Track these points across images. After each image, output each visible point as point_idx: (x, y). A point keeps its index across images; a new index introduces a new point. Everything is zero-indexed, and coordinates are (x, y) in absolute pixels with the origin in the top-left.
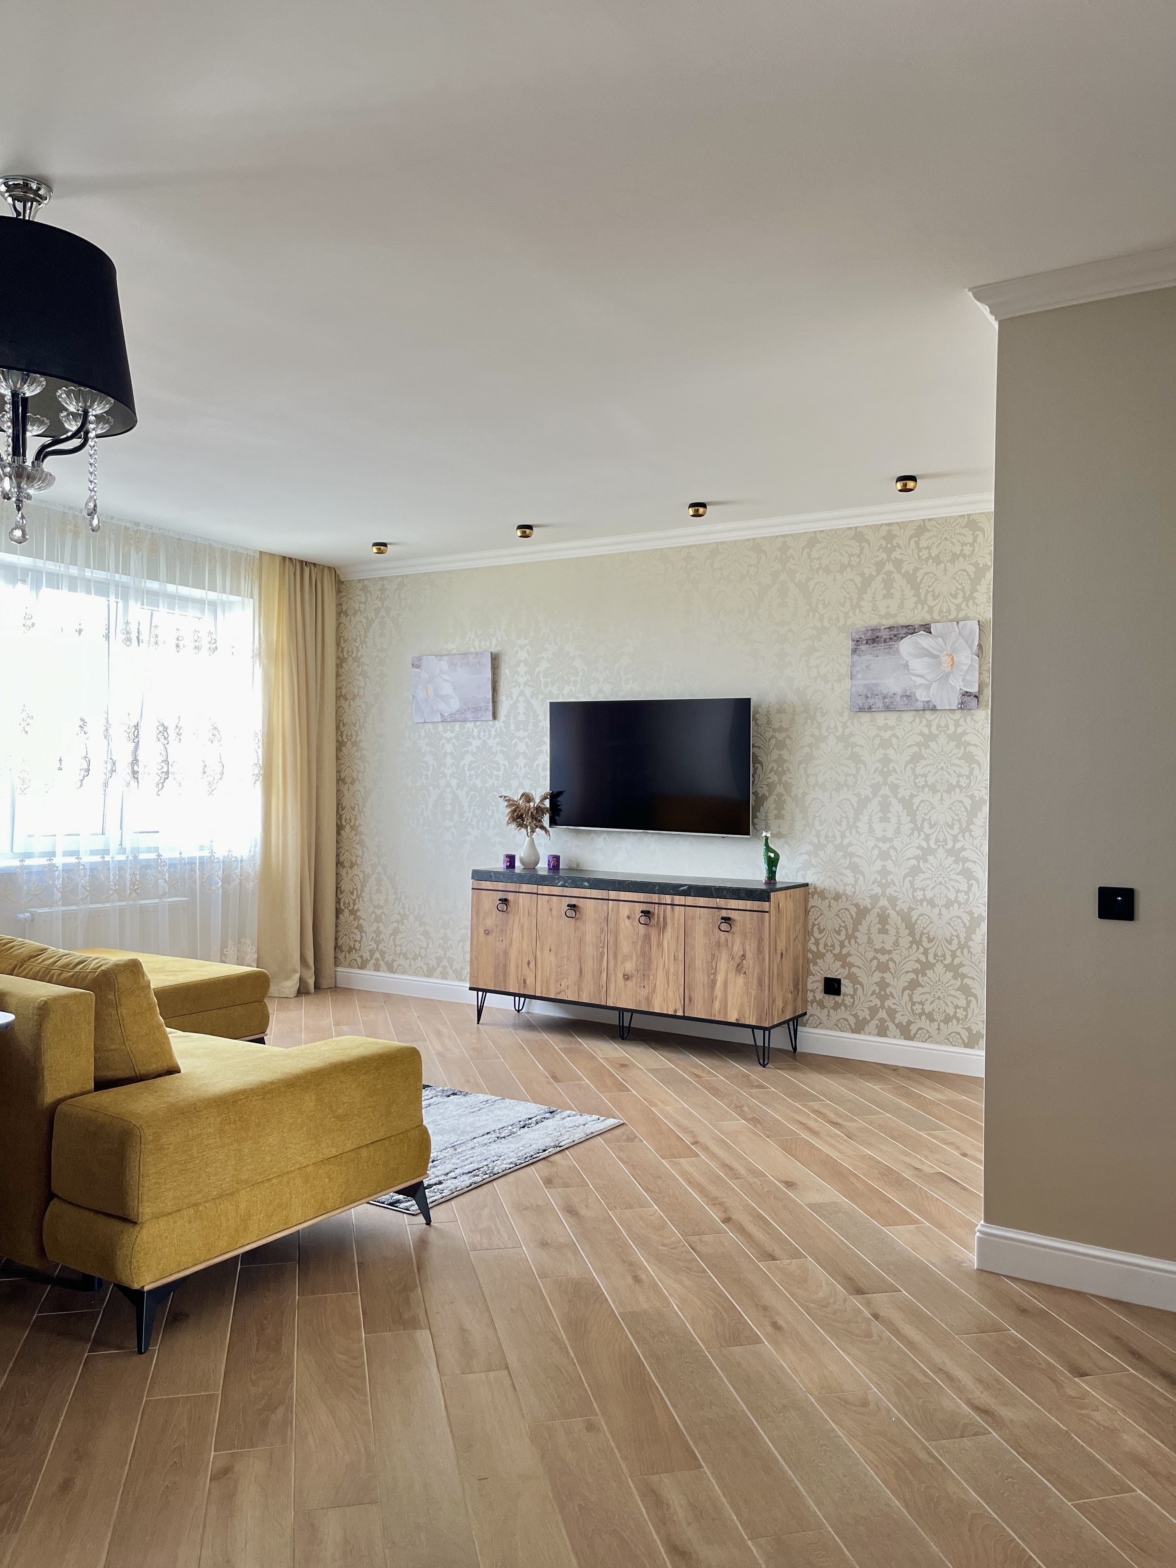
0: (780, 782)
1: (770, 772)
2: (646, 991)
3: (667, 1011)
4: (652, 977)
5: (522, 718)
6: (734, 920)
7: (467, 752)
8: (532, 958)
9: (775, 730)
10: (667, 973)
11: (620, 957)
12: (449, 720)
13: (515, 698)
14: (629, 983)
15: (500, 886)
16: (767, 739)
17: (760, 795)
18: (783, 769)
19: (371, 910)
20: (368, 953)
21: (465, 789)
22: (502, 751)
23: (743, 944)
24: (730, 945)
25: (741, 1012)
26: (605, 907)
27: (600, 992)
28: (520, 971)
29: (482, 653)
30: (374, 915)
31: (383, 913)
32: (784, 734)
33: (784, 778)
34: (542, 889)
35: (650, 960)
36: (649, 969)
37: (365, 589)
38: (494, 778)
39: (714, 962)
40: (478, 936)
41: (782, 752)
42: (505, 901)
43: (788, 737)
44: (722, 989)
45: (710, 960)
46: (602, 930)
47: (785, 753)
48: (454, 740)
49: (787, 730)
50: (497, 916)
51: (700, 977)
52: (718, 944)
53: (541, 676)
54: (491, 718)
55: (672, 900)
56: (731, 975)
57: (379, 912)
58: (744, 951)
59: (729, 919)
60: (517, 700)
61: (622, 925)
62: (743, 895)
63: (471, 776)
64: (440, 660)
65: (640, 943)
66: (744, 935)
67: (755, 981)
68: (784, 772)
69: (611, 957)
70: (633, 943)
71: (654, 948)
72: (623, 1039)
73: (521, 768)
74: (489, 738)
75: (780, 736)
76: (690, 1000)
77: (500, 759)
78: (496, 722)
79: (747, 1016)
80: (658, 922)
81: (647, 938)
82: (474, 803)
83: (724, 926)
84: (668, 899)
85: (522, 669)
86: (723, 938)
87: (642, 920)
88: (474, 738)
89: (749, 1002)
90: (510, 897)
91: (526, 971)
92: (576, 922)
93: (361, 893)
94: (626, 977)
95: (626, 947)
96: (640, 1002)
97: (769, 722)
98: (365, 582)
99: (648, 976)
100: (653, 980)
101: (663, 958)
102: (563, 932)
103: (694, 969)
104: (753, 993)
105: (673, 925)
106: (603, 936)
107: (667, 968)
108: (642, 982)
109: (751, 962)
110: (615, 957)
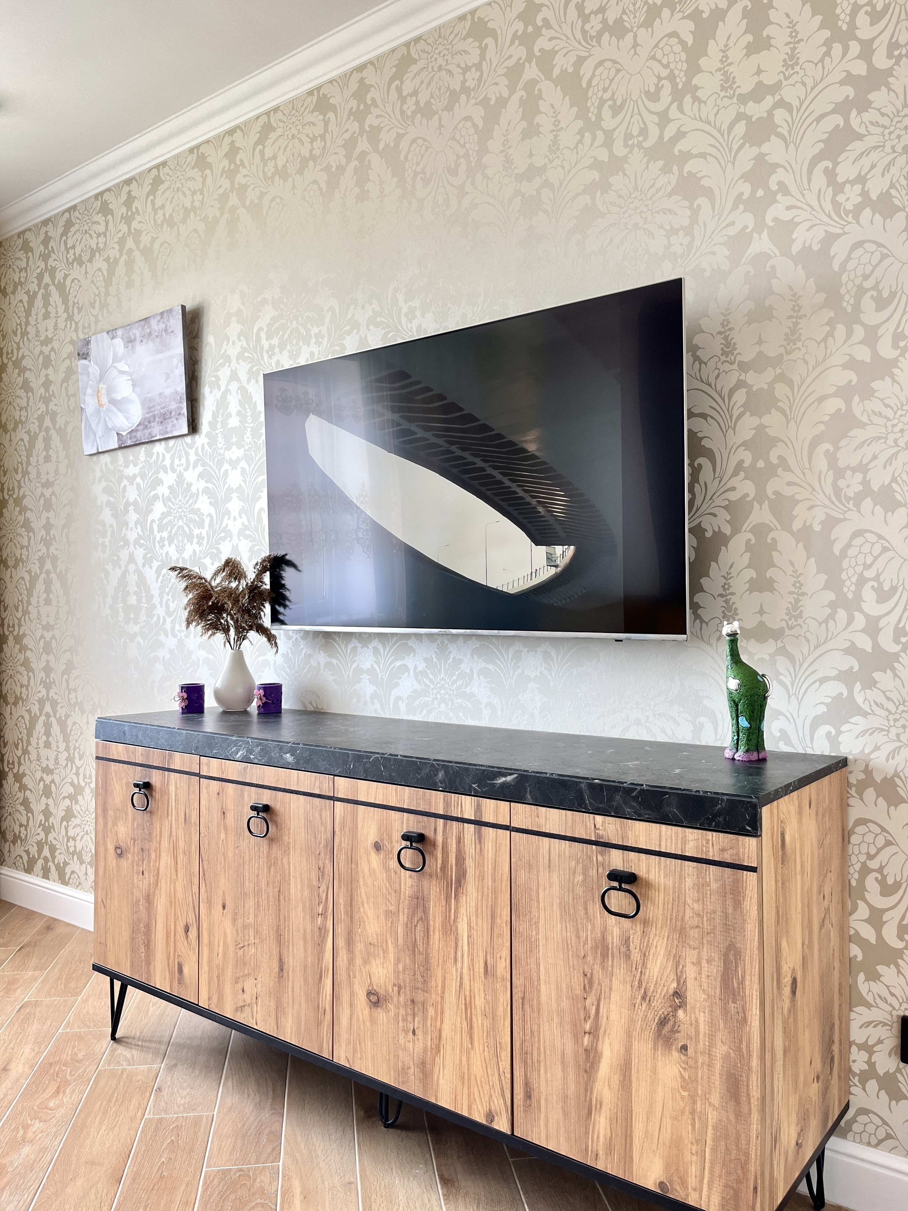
0: (761, 496)
1: (735, 474)
2: (419, 1046)
4: (431, 1011)
5: (234, 422)
6: (648, 885)
7: (156, 497)
8: (192, 919)
9: (743, 367)
11: (359, 947)
12: (129, 443)
13: (223, 388)
14: (381, 1015)
15: (138, 754)
16: (725, 392)
18: (768, 462)
19: (38, 775)
20: (36, 848)
21: (155, 564)
22: (206, 491)
23: (678, 963)
24: (636, 955)
25: (675, 1168)
26: (327, 814)
27: (319, 1024)
28: (172, 944)
29: (170, 311)
30: (42, 783)
31: (53, 781)
32: (770, 374)
33: (773, 486)
34: (208, 765)
35: (427, 965)
36: (425, 986)
37: (26, 248)
38: (195, 540)
39: (592, 1000)
40: (105, 859)
41: (766, 420)
42: (146, 787)
44: (616, 1079)
45: (578, 991)
46: (321, 871)
47: (773, 422)
48: (138, 480)
49: (777, 361)
50: (134, 819)
51: (555, 1038)
52: (602, 950)
53: (263, 335)
54: (185, 430)
55: (478, 809)
56: (642, 1047)
57: (48, 779)
58: (681, 981)
59: (633, 878)
60: (227, 391)
61: (364, 867)
62: (674, 810)
63: (162, 539)
64: (113, 338)
65: (403, 918)
66: (680, 931)
67: (717, 1081)
68: (771, 471)
69: (341, 942)
70: (388, 913)
71: (436, 937)
72: (387, 1126)
73: (235, 519)
74: (186, 469)
75: (760, 380)
76: (528, 1096)
77: (204, 504)
78: (197, 437)
79: (692, 1181)
80: (444, 867)
81: (419, 903)
82: (167, 590)
83: (619, 900)
84: (466, 805)
85: (234, 329)
86: (616, 932)
87: (408, 856)
88: (166, 472)
89: (700, 1141)
90: (156, 778)
91: (182, 946)
92: (270, 846)
93: (27, 747)
94: (374, 999)
95: (372, 921)
96: (404, 1070)
97: (728, 348)
98: (27, 235)
99: (423, 1004)
100: (436, 1019)
101: (459, 965)
102: (246, 867)
103: (539, 1010)
104: (712, 1117)
105: (481, 877)
106: (323, 887)
107: (468, 994)
108: (410, 1019)
109: (703, 1019)
110: (350, 943)
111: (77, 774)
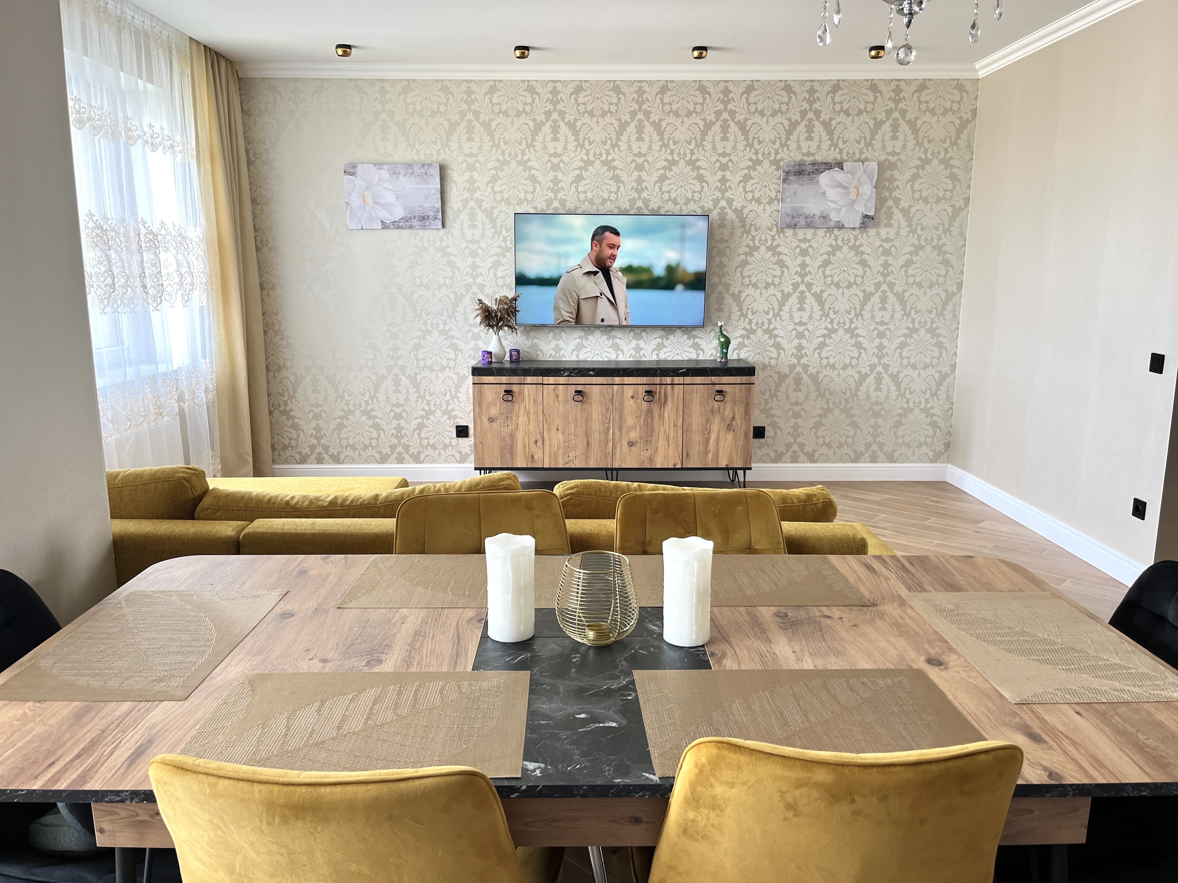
1: (713, 275)
2: (649, 452)
3: (667, 465)
4: (654, 442)
6: (726, 392)
8: (539, 437)
10: (668, 437)
11: (625, 430)
12: (392, 227)
14: (634, 448)
15: (504, 379)
18: (723, 272)
23: (733, 409)
24: (722, 410)
25: (730, 459)
26: (610, 390)
27: (606, 458)
28: (527, 449)
29: (429, 164)
30: (311, 413)
31: (322, 411)
34: (548, 380)
35: (652, 429)
36: (652, 435)
37: (272, 89)
39: (708, 425)
40: (481, 424)
44: (715, 444)
45: (705, 424)
46: (607, 409)
49: (727, 241)
50: (501, 406)
51: (696, 437)
52: (712, 411)
54: (441, 226)
55: (673, 380)
56: (722, 433)
57: (317, 410)
58: (734, 414)
59: (722, 391)
61: (627, 404)
62: (733, 373)
64: (380, 169)
65: (643, 417)
66: (734, 402)
67: (742, 435)
68: (724, 275)
69: (616, 430)
70: (637, 417)
71: (656, 419)
75: (722, 246)
78: (446, 230)
79: (735, 461)
80: (659, 399)
81: (650, 412)
83: (718, 398)
84: (668, 380)
86: (717, 406)
87: (646, 398)
89: (737, 451)
90: (515, 388)
91: (533, 449)
92: (583, 404)
93: (293, 394)
94: (631, 444)
95: (630, 421)
96: (643, 461)
98: (273, 81)
99: (651, 441)
100: (655, 444)
101: (664, 426)
102: (570, 413)
103: (691, 432)
104: (740, 444)
105: (673, 400)
106: (608, 414)
107: (667, 433)
108: (645, 446)
109: (739, 422)
110: (620, 429)
111: (347, 404)
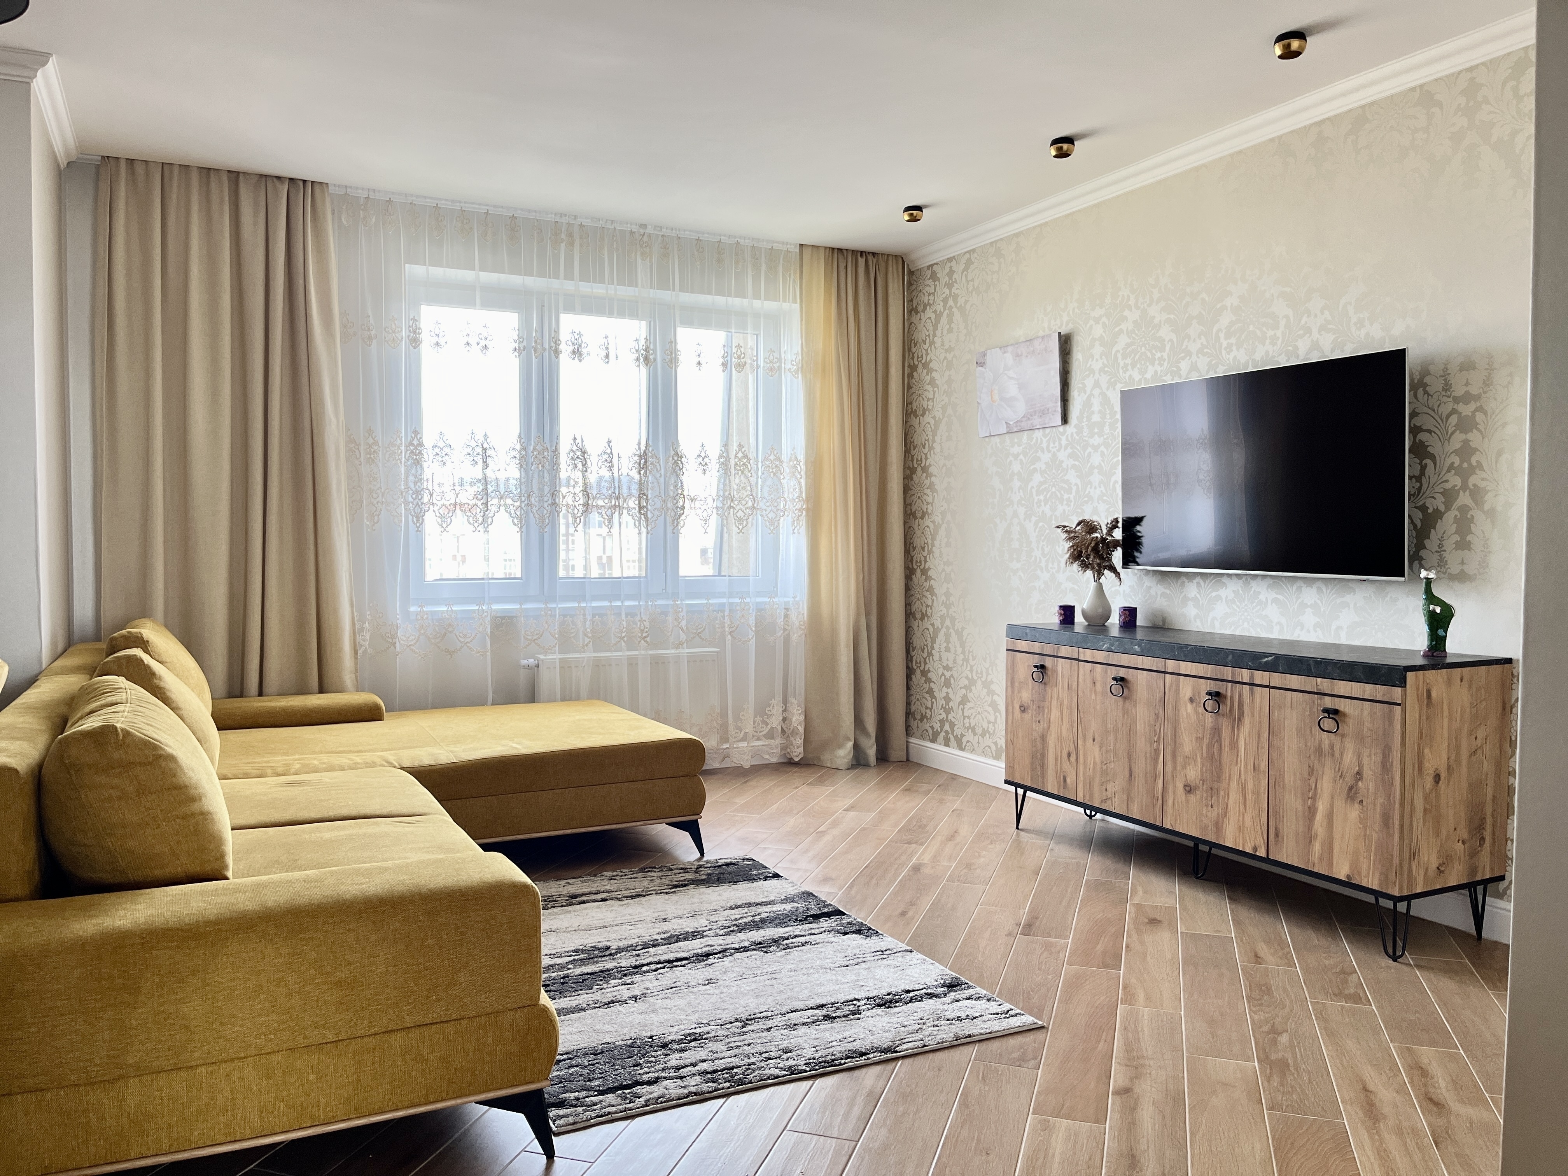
0: (1465, 487)
1: (1449, 471)
2: (1215, 814)
3: (1243, 848)
4: (1222, 793)
5: (1096, 418)
6: (1344, 715)
7: (1035, 470)
8: (1072, 748)
9: (1456, 400)
10: (1244, 788)
11: (1180, 760)
12: (1015, 430)
13: (1088, 392)
14: (1192, 797)
15: (1036, 647)
16: (1444, 416)
17: (1430, 511)
18: (1470, 464)
19: (940, 671)
20: (939, 724)
21: (1034, 519)
22: (1074, 466)
23: (1359, 756)
24: (1337, 754)
25: (1355, 865)
26: (1161, 682)
27: (1154, 806)
28: (1059, 765)
29: (1049, 336)
30: (943, 677)
31: (952, 676)
32: (1472, 406)
33: (1472, 480)
34: (1084, 653)
35: (1220, 768)
36: (1219, 779)
37: (934, 277)
38: (1065, 502)
39: (1313, 780)
40: (1013, 713)
41: (1470, 436)
42: (1042, 668)
43: (1480, 409)
44: (1325, 823)
45: (1306, 775)
46: (1157, 716)
47: (1474, 437)
48: (1021, 457)
49: (1478, 398)
50: (1033, 688)
51: (1292, 803)
52: (1319, 752)
53: (1119, 356)
54: (1059, 422)
55: (1252, 677)
56: (1339, 803)
57: (948, 674)
58: (1361, 766)
59: (1336, 712)
60: (1091, 395)
61: (1183, 713)
62: (1360, 674)
63: (1039, 501)
64: (1005, 352)
65: (1206, 741)
66: (1360, 739)
67: (1378, 817)
68: (1472, 470)
69: (1169, 757)
70: (1197, 738)
71: (1226, 749)
72: (1197, 878)
73: (1095, 488)
74: (1059, 450)
75: (1466, 410)
76: (1277, 835)
77: (1072, 477)
78: (1067, 427)
79: (1364, 873)
80: (1231, 710)
81: (1216, 731)
82: (1043, 538)
83: (1328, 724)
84: (1245, 675)
85: (1097, 350)
86: (1327, 742)
87: (1210, 705)
88: (1043, 452)
89: (1368, 850)
90: (1048, 662)
91: (1066, 766)
92: (1124, 702)
93: (931, 651)
94: (1188, 789)
95: (1188, 744)
97: (1447, 387)
98: (935, 268)
99: (1218, 790)
100: (1225, 797)
101: (1239, 765)
102: (1109, 715)
103: (1283, 788)
104: (1375, 836)
105: (1253, 715)
106: (1158, 725)
107: (1243, 781)
108: (1209, 799)
109: (1371, 786)
110: (1174, 756)
111: (971, 671)
